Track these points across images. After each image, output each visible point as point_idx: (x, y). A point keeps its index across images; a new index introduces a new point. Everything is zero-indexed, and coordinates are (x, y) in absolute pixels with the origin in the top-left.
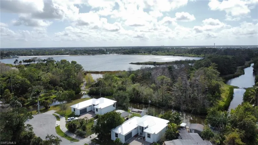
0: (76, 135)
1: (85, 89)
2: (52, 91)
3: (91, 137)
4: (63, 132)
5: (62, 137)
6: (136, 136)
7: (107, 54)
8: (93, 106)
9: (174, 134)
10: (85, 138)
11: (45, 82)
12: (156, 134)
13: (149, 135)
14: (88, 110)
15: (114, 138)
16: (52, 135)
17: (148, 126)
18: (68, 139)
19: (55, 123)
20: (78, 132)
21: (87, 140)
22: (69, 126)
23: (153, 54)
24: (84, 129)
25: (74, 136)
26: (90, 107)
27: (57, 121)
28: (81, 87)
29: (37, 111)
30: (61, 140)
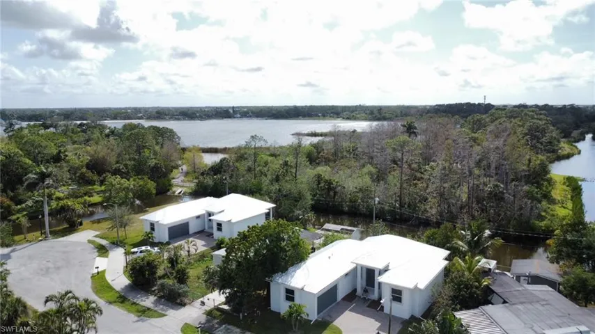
0: (156, 298)
1: (183, 181)
2: (95, 187)
3: (203, 303)
4: (114, 289)
5: (110, 303)
6: (351, 297)
7: (235, 118)
8: (206, 216)
9: (477, 288)
10: (183, 305)
11: (76, 165)
12: (420, 290)
13: (397, 294)
14: (192, 230)
15: (279, 304)
16: (67, 293)
17: (388, 266)
18: (129, 311)
19: (94, 262)
20: (163, 286)
21: (193, 313)
22: (133, 269)
23: (344, 118)
24: (182, 277)
25: (149, 301)
26: (199, 220)
27: (98, 258)
28: (173, 178)
29: (42, 233)
30: (99, 311)
